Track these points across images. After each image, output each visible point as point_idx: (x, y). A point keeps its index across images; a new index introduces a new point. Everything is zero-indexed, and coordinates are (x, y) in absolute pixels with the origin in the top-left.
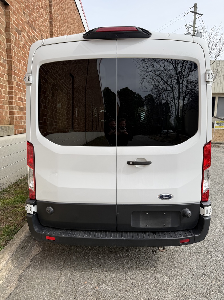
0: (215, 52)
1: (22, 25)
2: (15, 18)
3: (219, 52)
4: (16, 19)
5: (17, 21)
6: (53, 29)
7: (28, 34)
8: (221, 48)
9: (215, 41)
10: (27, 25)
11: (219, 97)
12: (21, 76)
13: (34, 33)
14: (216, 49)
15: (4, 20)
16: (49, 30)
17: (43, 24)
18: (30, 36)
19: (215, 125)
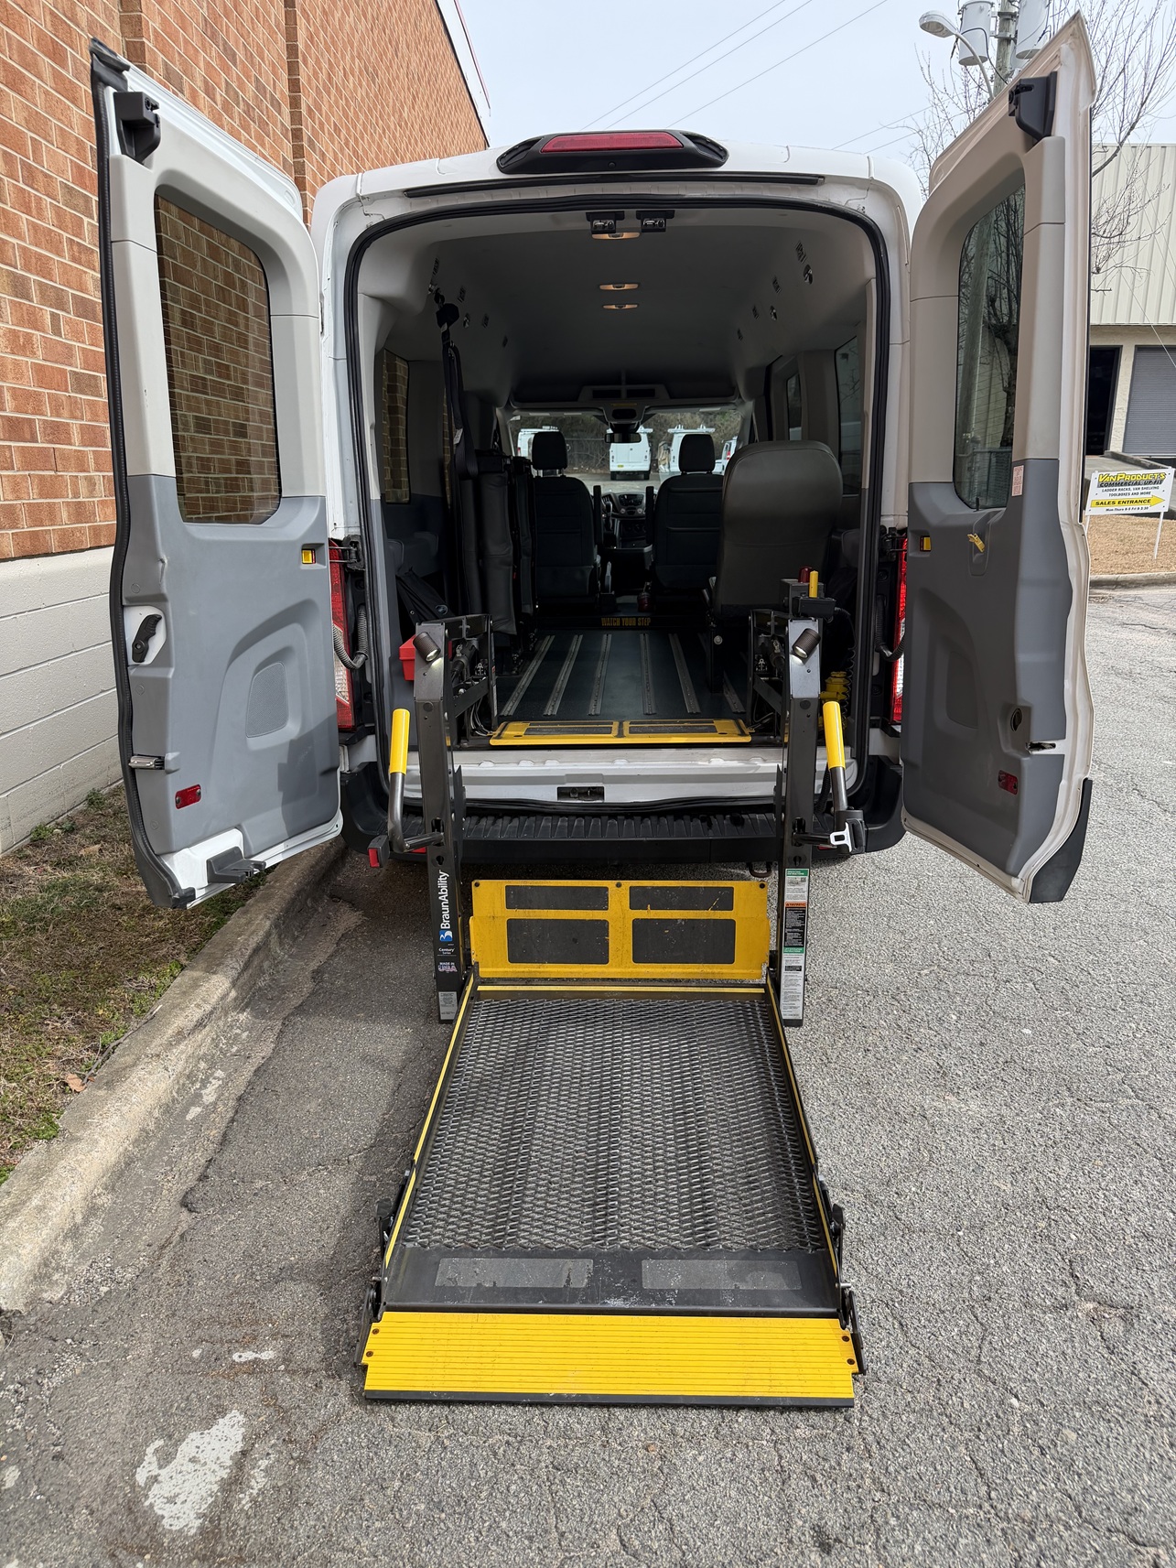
0: (1119, 100)
1: (186, 42)
2: (158, 19)
3: (1142, 105)
4: (164, 20)
5: (168, 30)
6: (299, 32)
7: (206, 82)
8: (1150, 80)
9: (1121, 38)
10: (203, 41)
11: (1139, 349)
12: (195, 279)
13: (227, 70)
14: (1126, 86)
15: (119, 31)
16: (281, 39)
17: (261, 19)
18: (214, 89)
19: (1095, 493)
